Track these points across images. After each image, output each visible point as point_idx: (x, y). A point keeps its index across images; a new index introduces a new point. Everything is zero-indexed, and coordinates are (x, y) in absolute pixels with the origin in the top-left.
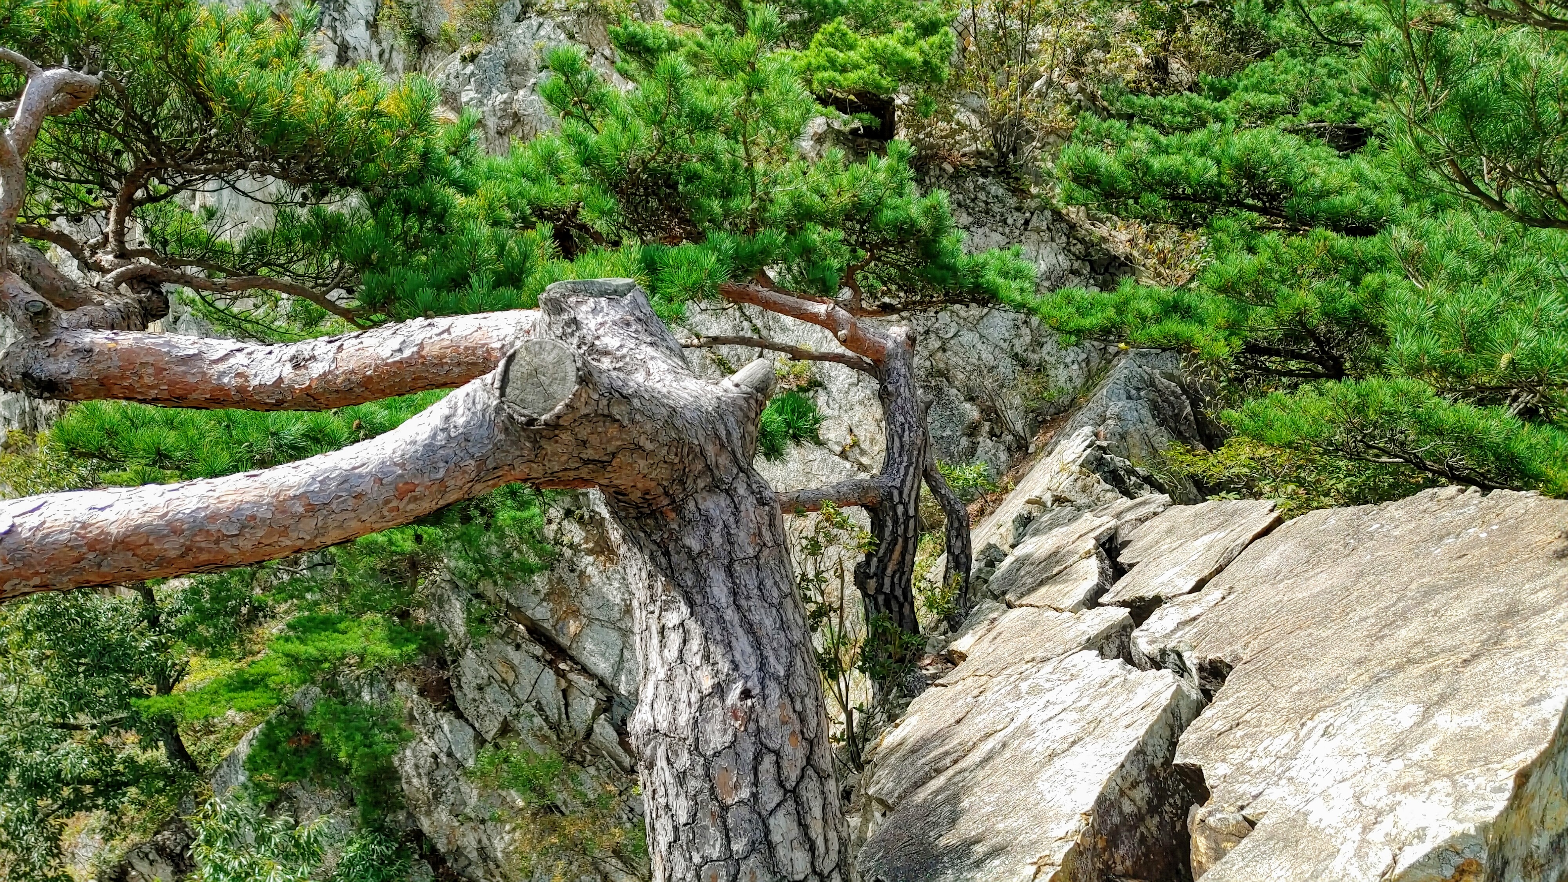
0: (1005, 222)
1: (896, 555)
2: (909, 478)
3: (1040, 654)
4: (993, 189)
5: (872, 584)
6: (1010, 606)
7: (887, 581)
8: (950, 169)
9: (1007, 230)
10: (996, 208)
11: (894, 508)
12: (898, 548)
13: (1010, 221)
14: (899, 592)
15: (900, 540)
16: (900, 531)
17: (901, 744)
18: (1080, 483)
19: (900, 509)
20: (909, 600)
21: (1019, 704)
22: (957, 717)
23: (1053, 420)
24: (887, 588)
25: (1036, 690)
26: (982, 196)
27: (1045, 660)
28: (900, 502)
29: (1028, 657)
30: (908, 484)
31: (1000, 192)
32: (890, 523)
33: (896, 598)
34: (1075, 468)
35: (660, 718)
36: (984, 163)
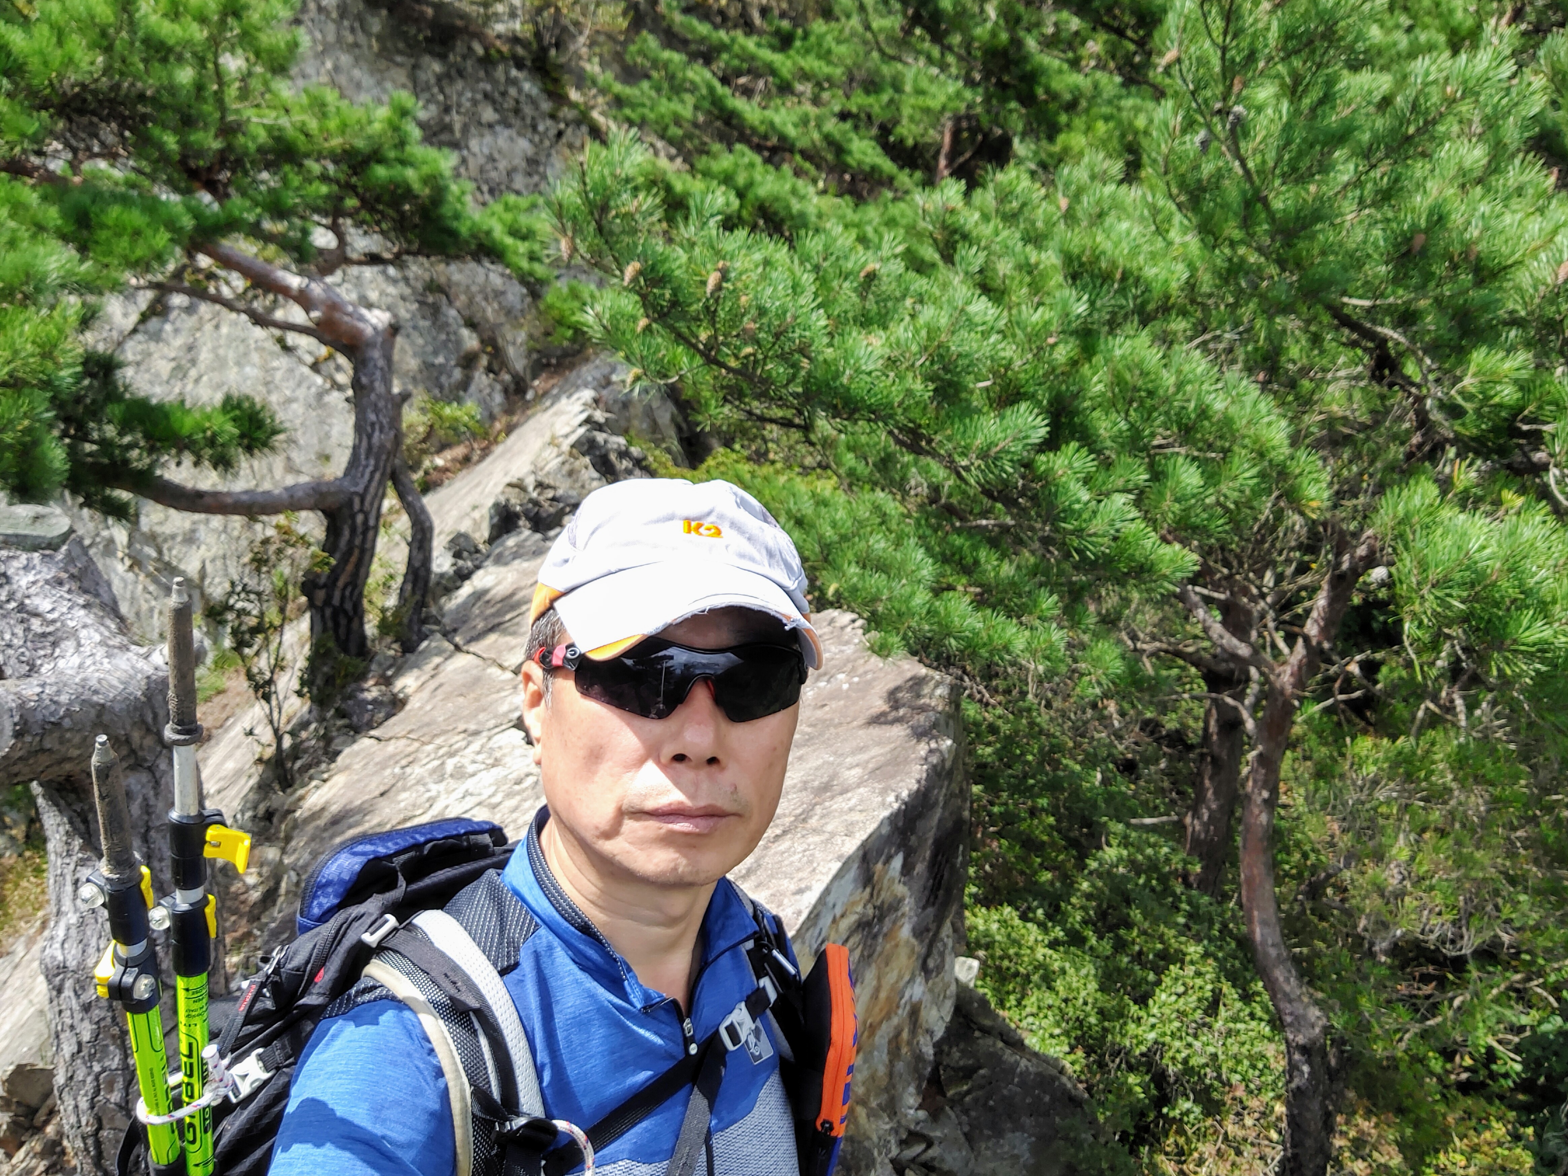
0: (534, 128)
1: (350, 567)
2: (374, 484)
3: (472, 727)
4: (527, 86)
5: (321, 595)
6: (458, 648)
7: (337, 595)
8: (479, 50)
9: (537, 139)
10: (528, 110)
11: (353, 517)
12: (353, 559)
13: (541, 128)
14: (348, 606)
15: (356, 552)
16: (358, 541)
17: (323, 809)
18: (567, 467)
19: (360, 518)
20: (358, 613)
21: (442, 787)
22: (382, 789)
23: (559, 365)
24: (336, 601)
25: (460, 774)
26: (513, 91)
27: (476, 733)
28: (361, 510)
29: (461, 727)
30: (372, 490)
31: (535, 91)
32: (346, 533)
33: (345, 612)
34: (566, 445)
35: (69, 957)
36: (520, 51)
